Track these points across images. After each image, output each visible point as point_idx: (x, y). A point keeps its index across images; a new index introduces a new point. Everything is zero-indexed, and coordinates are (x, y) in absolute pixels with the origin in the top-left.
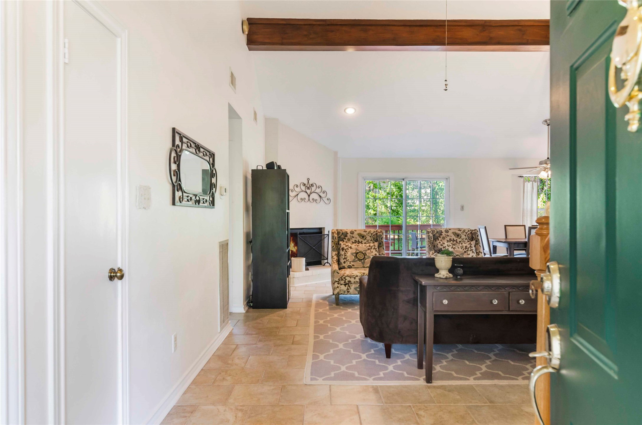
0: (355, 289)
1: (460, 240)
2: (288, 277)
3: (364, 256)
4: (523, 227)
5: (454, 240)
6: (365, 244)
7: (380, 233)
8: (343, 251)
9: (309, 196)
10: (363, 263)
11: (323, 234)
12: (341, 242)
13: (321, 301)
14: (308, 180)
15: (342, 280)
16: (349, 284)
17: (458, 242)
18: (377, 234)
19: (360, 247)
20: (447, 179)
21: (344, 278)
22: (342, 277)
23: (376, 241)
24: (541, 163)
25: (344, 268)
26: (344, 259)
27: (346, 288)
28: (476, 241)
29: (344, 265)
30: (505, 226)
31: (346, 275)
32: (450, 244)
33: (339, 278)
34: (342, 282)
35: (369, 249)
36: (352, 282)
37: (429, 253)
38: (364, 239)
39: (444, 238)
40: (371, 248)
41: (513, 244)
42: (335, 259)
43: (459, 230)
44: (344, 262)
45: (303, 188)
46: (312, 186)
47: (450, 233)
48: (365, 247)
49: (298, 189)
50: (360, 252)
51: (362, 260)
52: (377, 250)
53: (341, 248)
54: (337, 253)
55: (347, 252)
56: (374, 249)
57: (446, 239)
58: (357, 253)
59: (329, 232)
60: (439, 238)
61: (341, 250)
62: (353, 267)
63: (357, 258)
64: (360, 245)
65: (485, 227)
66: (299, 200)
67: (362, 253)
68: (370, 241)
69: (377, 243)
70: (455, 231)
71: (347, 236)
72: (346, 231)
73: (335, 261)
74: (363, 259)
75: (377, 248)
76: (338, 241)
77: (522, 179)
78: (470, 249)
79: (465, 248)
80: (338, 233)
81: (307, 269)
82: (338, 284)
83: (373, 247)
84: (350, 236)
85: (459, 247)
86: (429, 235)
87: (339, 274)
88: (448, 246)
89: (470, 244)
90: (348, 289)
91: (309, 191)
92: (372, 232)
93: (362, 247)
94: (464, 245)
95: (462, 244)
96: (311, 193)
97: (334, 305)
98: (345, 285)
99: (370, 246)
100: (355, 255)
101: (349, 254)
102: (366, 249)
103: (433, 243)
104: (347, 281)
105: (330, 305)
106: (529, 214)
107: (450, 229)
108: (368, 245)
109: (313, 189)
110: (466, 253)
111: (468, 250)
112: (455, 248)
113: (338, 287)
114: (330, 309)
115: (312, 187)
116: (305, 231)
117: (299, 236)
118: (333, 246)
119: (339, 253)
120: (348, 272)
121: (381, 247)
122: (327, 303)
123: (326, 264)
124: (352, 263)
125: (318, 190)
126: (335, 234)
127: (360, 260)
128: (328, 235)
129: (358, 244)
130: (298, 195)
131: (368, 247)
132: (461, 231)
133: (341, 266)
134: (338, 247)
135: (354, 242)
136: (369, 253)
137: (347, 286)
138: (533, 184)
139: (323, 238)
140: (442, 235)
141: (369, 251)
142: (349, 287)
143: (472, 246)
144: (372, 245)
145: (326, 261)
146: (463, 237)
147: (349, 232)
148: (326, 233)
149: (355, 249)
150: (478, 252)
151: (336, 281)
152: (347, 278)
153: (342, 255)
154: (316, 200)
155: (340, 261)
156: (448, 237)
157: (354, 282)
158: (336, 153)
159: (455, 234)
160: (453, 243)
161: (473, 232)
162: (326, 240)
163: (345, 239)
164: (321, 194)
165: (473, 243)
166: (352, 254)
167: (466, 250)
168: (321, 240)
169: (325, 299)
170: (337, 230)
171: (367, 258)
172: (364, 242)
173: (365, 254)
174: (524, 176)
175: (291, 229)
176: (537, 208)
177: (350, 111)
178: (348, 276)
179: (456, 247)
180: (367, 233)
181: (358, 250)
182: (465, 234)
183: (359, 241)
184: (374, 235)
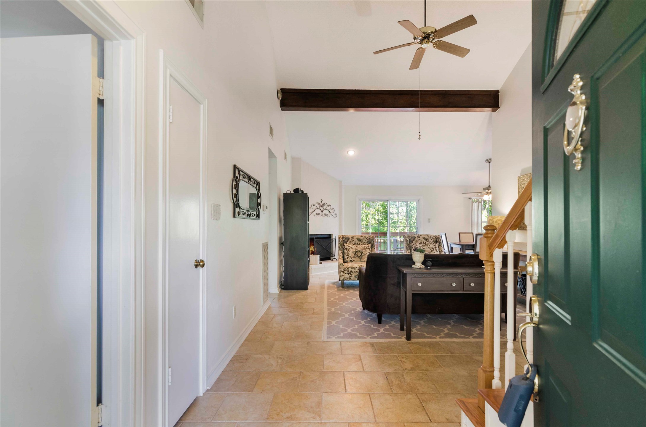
0: (355, 276)
1: (428, 243)
2: (308, 268)
3: (361, 254)
4: (472, 234)
5: (423, 243)
6: (362, 246)
7: (372, 237)
8: (346, 250)
9: (322, 212)
10: (361, 259)
11: (331, 238)
12: (345, 244)
13: (331, 285)
14: (322, 200)
15: (346, 270)
16: (351, 273)
17: (427, 244)
18: (370, 238)
19: (359, 248)
20: (418, 200)
21: (348, 269)
22: (346, 268)
23: (370, 243)
24: (484, 189)
25: (347, 262)
26: (347, 256)
27: (349, 276)
28: (439, 244)
29: (347, 260)
30: (459, 233)
31: (348, 267)
32: (421, 246)
33: (344, 269)
34: (346, 272)
35: (364, 249)
36: (353, 272)
37: (406, 252)
38: (361, 242)
39: (417, 241)
40: (366, 248)
41: (465, 246)
42: (341, 256)
43: (427, 236)
44: (347, 258)
45: (318, 206)
46: (324, 205)
47: (421, 238)
48: (362, 248)
49: (315, 207)
50: (358, 251)
51: (359, 256)
52: (370, 249)
53: (345, 248)
54: (342, 251)
55: (349, 251)
56: (368, 249)
57: (418, 242)
58: (356, 252)
59: (336, 237)
60: (413, 241)
61: (345, 250)
62: (353, 261)
63: (356, 255)
64: (358, 246)
65: (445, 234)
66: (315, 215)
67: (360, 252)
68: (365, 243)
69: (370, 244)
70: (424, 236)
71: (349, 240)
72: (349, 236)
73: (341, 257)
74: (361, 256)
75: (370, 248)
76: (343, 244)
77: (471, 200)
78: (435, 249)
79: (431, 248)
80: (343, 238)
81: (321, 263)
82: (343, 273)
83: (367, 248)
84: (351, 240)
85: (428, 247)
86: (407, 239)
87: (344, 266)
88: (420, 247)
89: (435, 245)
90: (350, 277)
91: (322, 209)
92: (366, 237)
93: (360, 248)
94: (431, 246)
95: (429, 245)
96: (323, 210)
97: (341, 288)
98: (348, 274)
99: (365, 247)
100: (355, 253)
101: (350, 252)
102: (362, 249)
103: (409, 245)
104: (349, 271)
105: (337, 288)
106: (476, 225)
107: (421, 235)
108: (364, 246)
109: (325, 207)
110: (432, 252)
111: (433, 250)
112: (424, 248)
113: (343, 275)
114: (338, 290)
116: (319, 236)
117: (315, 240)
118: (340, 247)
119: (343, 251)
120: (350, 265)
121: (373, 247)
122: (336, 286)
123: (334, 260)
124: (353, 259)
125: (328, 208)
126: (341, 238)
127: (358, 256)
128: (335, 239)
129: (357, 245)
130: (315, 211)
131: (364, 248)
132: (428, 236)
133: (345, 260)
134: (343, 247)
135: (354, 244)
136: (364, 252)
137: (349, 274)
138: (478, 204)
139: (331, 242)
140: (415, 239)
141: (364, 250)
142: (351, 275)
143: (436, 247)
144: (366, 246)
145: (334, 257)
146: (430, 240)
147: (350, 237)
148: (334, 237)
149: (355, 249)
150: (440, 251)
151: (342, 271)
152: (349, 269)
153: (346, 253)
154: (327, 215)
155: (345, 257)
156: (419, 241)
157: (355, 272)
158: (341, 182)
159: (424, 238)
160: (423, 245)
161: (437, 238)
162: (334, 243)
163: (348, 242)
164: (331, 211)
165: (437, 245)
166: (353, 252)
167: (432, 250)
168: (330, 243)
169: (334, 283)
170: (342, 236)
171: (363, 255)
172: (361, 244)
173: (362, 253)
174: (472, 198)
175: (310, 235)
176: (482, 221)
177: (351, 153)
178: (350, 267)
179: (426, 248)
180: (363, 237)
181: (357, 250)
182: (431, 238)
183: (357, 244)
184: (368, 239)
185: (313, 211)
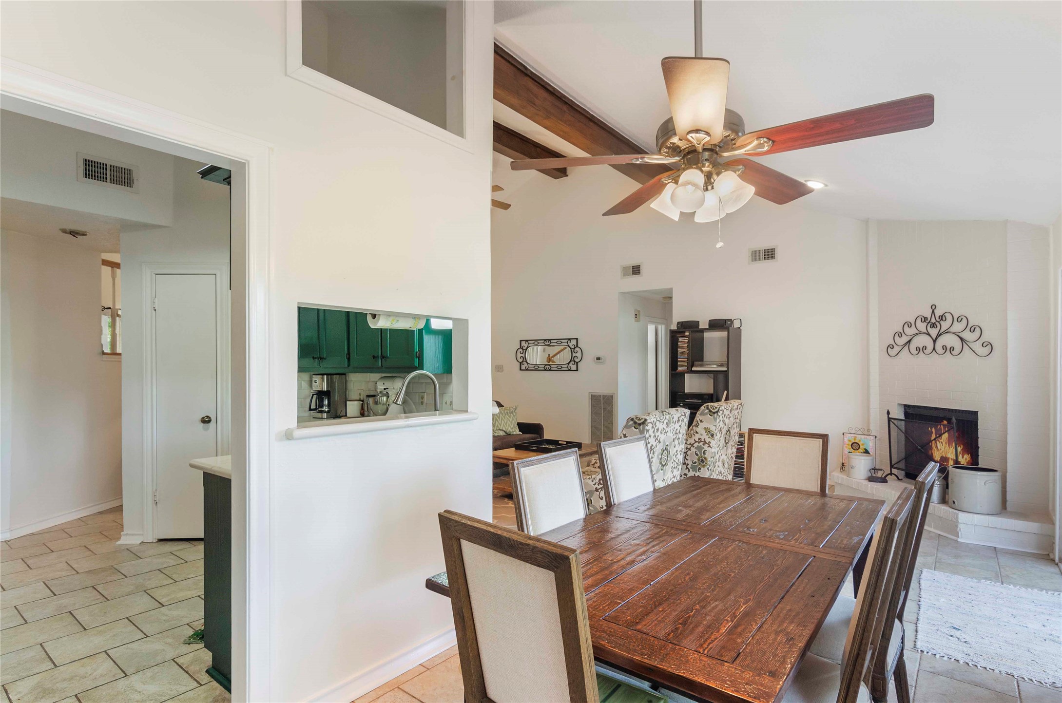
9: (935, 341)
14: (933, 308)
45: (922, 326)
46: (942, 319)
49: (911, 331)
66: (914, 351)
91: (934, 332)
96: (939, 335)
109: (945, 325)
115: (942, 322)
125: (958, 327)
130: (909, 341)
154: (952, 349)
164: (967, 335)
185: (907, 342)
